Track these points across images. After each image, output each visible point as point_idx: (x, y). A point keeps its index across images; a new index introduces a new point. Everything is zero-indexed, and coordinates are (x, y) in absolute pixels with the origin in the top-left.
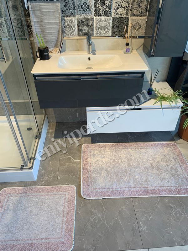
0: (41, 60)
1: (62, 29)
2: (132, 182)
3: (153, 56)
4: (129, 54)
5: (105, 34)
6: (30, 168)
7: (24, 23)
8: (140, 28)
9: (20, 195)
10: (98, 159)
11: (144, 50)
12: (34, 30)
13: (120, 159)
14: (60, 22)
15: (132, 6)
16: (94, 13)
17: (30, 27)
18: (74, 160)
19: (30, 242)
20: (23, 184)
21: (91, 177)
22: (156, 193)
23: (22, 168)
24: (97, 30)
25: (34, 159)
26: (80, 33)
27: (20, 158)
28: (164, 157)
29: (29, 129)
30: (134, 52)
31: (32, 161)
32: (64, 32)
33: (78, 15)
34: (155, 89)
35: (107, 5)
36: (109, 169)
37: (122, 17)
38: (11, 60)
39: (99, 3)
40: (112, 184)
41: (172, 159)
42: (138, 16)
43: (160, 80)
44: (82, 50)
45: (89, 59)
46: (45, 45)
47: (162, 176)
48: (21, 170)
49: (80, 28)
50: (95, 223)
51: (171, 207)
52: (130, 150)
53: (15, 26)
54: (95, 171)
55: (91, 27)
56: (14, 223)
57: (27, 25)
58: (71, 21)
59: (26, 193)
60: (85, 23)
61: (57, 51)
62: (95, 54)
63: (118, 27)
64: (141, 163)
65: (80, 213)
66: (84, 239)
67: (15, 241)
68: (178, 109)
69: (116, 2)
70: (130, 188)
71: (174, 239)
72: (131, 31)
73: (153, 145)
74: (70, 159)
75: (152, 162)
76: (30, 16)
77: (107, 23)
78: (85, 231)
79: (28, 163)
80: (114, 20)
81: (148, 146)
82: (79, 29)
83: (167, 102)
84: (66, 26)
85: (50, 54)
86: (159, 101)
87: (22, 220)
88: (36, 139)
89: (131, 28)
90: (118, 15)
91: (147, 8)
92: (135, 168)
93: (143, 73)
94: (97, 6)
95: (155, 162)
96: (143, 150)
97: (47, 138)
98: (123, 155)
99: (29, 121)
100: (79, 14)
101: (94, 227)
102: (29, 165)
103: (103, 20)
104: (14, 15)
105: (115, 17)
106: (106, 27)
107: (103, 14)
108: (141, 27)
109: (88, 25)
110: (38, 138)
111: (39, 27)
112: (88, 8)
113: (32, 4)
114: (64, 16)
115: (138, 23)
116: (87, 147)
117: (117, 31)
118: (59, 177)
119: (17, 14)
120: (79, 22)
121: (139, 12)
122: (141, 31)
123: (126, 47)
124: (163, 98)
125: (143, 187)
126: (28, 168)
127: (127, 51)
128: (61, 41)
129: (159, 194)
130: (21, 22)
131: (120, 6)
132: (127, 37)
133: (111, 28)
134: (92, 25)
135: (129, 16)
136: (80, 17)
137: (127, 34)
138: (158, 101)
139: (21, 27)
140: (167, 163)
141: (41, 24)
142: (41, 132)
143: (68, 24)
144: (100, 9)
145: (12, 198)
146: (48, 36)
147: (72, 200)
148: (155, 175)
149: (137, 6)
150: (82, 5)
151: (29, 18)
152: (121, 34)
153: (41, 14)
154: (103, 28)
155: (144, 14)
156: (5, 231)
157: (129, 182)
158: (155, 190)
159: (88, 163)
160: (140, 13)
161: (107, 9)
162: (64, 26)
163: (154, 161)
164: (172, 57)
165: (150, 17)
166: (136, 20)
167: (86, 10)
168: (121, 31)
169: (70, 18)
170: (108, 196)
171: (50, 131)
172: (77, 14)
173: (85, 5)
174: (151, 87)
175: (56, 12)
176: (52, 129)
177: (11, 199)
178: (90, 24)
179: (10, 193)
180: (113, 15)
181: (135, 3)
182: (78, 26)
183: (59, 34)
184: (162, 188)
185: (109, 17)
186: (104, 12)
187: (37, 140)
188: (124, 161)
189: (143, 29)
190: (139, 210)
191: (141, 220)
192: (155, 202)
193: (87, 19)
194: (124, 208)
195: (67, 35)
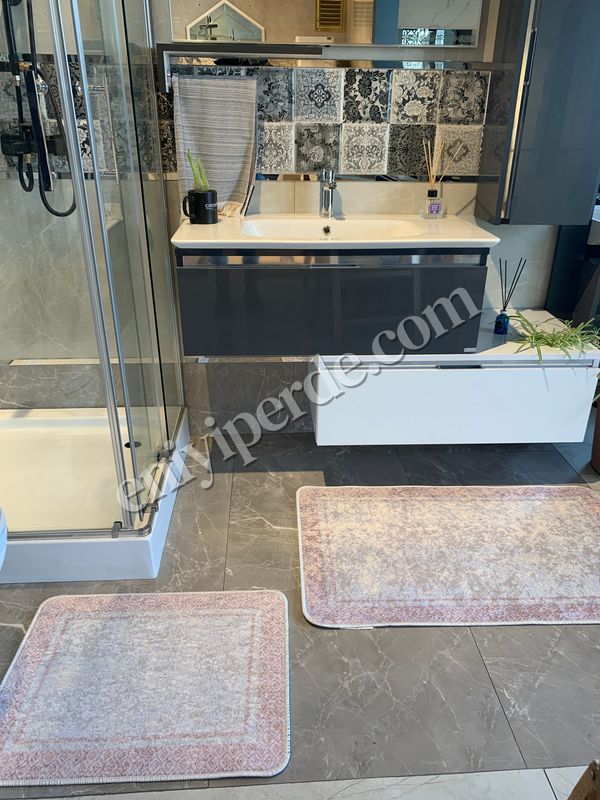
0: (193, 224)
1: (254, 150)
2: (464, 584)
3: (505, 221)
4: (436, 222)
5: (370, 167)
7: (155, 135)
8: (464, 155)
9: (103, 615)
10: (350, 525)
12: (181, 148)
13: (419, 525)
14: (251, 132)
15: (443, 98)
16: (343, 111)
18: (275, 527)
19: (142, 744)
20: (113, 587)
21: (332, 571)
22: (546, 614)
23: (117, 529)
24: (348, 156)
25: (155, 507)
26: (303, 162)
28: (557, 523)
32: (260, 161)
33: (299, 117)
35: (378, 92)
36: (387, 551)
37: (417, 124)
39: (355, 86)
40: (402, 589)
41: (583, 528)
42: (459, 123)
43: (525, 306)
45: (327, 230)
46: (209, 186)
47: (560, 570)
48: (114, 537)
49: (303, 150)
50: (355, 695)
52: (449, 505)
54: (345, 555)
55: (332, 149)
58: (279, 130)
59: (124, 610)
60: (318, 137)
61: (235, 210)
62: (342, 219)
63: (406, 150)
64: (486, 537)
65: (303, 665)
66: (323, 739)
69: (402, 86)
70: (461, 600)
72: (442, 162)
73: (520, 492)
74: (261, 524)
75: (521, 533)
77: (377, 139)
78: (324, 718)
80: (395, 132)
81: (503, 495)
82: (299, 154)
83: (558, 350)
84: (266, 145)
86: (532, 346)
89: (442, 153)
90: (407, 120)
91: (484, 103)
92: (471, 548)
93: (485, 252)
94: (352, 94)
95: (533, 536)
96: (489, 506)
98: (429, 515)
100: (302, 114)
101: (354, 704)
102: (138, 524)
103: (366, 130)
105: (398, 123)
106: (374, 150)
107: (368, 115)
108: (468, 151)
111: (193, 142)
112: (327, 100)
113: (182, 80)
114: (262, 118)
115: (459, 140)
116: (314, 495)
117: (404, 161)
118: (229, 570)
120: (299, 135)
121: (463, 114)
122: (469, 162)
123: (428, 202)
125: (503, 599)
126: (135, 529)
127: (432, 212)
128: (250, 184)
129: (558, 618)
131: (411, 96)
133: (387, 152)
134: (336, 143)
135: (435, 121)
136: (303, 123)
138: (529, 345)
139: (143, 146)
140: (571, 538)
141: (198, 134)
143: (271, 140)
144: (358, 103)
145: (79, 623)
146: (217, 166)
147: (275, 631)
148: (536, 568)
149: (457, 97)
150: (312, 92)
152: (414, 169)
154: (365, 152)
155: (477, 117)
157: (455, 585)
158: (541, 605)
159: (319, 535)
161: (377, 103)
162: (261, 145)
163: (530, 532)
165: (491, 127)
166: (454, 133)
167: (323, 104)
168: (415, 162)
169: (278, 124)
170: (390, 620)
172: (298, 114)
173: (320, 91)
174: (504, 309)
177: (75, 626)
178: (331, 141)
179: (71, 610)
180: (393, 119)
181: (452, 89)
182: (299, 144)
183: (245, 163)
184: (565, 601)
185: (382, 124)
186: (368, 110)
188: (434, 532)
189: (473, 157)
190: (497, 660)
191: (508, 688)
192: (548, 638)
193: (322, 128)
194: (446, 653)
195: (266, 168)
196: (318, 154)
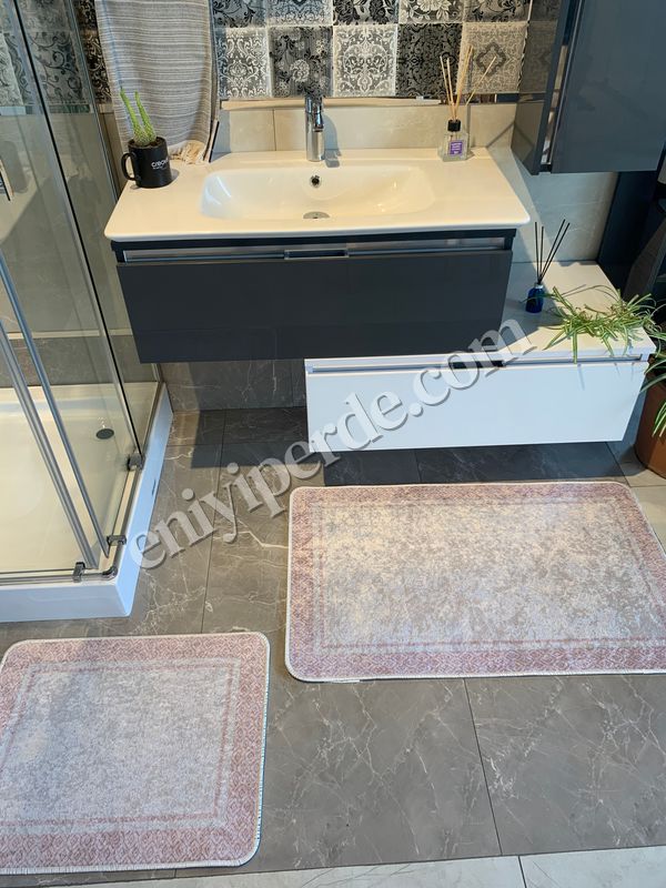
0: (142, 189)
1: (215, 70)
2: (465, 621)
3: (548, 168)
4: (459, 164)
5: (372, 87)
6: (106, 574)
7: (79, 52)
8: (500, 65)
9: (72, 666)
10: (348, 541)
11: (515, 147)
12: (113, 77)
13: (424, 540)
14: (206, 47)
16: (333, 8)
17: (98, 66)
18: (263, 545)
19: (109, 827)
20: (83, 627)
21: (322, 606)
22: (550, 663)
23: (78, 572)
24: (343, 72)
25: (122, 540)
26: (282, 84)
27: (72, 537)
28: (582, 536)
29: (105, 434)
30: (481, 154)
31: (114, 549)
32: (224, 84)
33: (273, 19)
34: (555, 289)
36: (385, 576)
37: (435, 23)
38: (32, 188)
40: (395, 630)
41: (611, 542)
42: (494, 19)
43: (572, 257)
44: (289, 147)
45: (315, 181)
46: (155, 133)
47: (574, 602)
48: (76, 581)
49: (282, 65)
50: (333, 766)
51: (603, 712)
52: (461, 511)
53: (44, 63)
54: (337, 583)
55: (319, 62)
56: (55, 762)
57: (87, 58)
58: (246, 39)
59: (94, 659)
60: (301, 47)
61: (197, 153)
62: (335, 164)
63: (421, 61)
64: (498, 556)
65: (281, 729)
66: (294, 821)
67: (56, 824)
68: (636, 364)
70: (459, 644)
71: (610, 823)
72: (470, 76)
73: (545, 491)
74: (248, 540)
75: (538, 551)
76: (96, 23)
77: (381, 47)
78: (298, 795)
79: (99, 555)
80: (406, 35)
81: (525, 495)
82: (276, 71)
83: (598, 340)
84: (231, 60)
85: (173, 165)
86: (568, 337)
87: (83, 753)
88: (129, 469)
89: (470, 63)
90: (421, 17)
92: (479, 572)
93: (509, 234)
95: (552, 554)
96: (507, 511)
97: (166, 464)
98: (436, 526)
99: (102, 404)
100: (277, 15)
101: (331, 778)
102: (105, 564)
103: (366, 35)
104: (41, 22)
105: (410, 23)
106: (376, 63)
107: (367, 13)
108: (505, 60)
109: (308, 55)
110: (134, 467)
111: (131, 65)
114: (220, 22)
115: (494, 44)
116: (310, 499)
117: (417, 77)
118: (209, 605)
119: (50, 18)
120: (275, 45)
121: (500, 5)
122: (507, 74)
123: (448, 137)
124: (581, 324)
125: (506, 642)
126: (100, 571)
127: (452, 153)
128: (213, 117)
129: (562, 667)
130: (67, 47)
132: (455, 97)
133: (395, 65)
134: (327, 55)
135: (460, 19)
136: (279, 27)
137: (454, 87)
138: (564, 335)
139: (68, 67)
140: (594, 556)
141: (137, 54)
142: (146, 446)
143: (236, 53)
145: (45, 677)
146: (166, 98)
147: (254, 685)
148: (547, 599)
151: (94, 32)
152: (432, 87)
153: (136, 15)
154: (365, 66)
155: (518, 10)
156: (21, 789)
157: (454, 623)
158: (546, 651)
159: (312, 556)
160: (501, 9)
162: (224, 61)
163: (548, 549)
164: (620, 173)
165: (537, 24)
166: (486, 34)
168: (433, 78)
169: (245, 30)
170: (379, 671)
171: (179, 440)
172: (270, 15)
174: (539, 282)
175: (192, 7)
176: (185, 435)
177: (42, 681)
178: (318, 52)
179: (38, 660)
180: (403, 17)
182: (275, 58)
183: (203, 90)
184: (573, 645)
185: (388, 25)
186: (367, 5)
187: (132, 475)
188: (440, 550)
189: (512, 68)
190: (489, 721)
191: (495, 757)
192: (547, 693)
193: (306, 34)
194: (435, 713)
195: (234, 92)
196: (301, 72)
